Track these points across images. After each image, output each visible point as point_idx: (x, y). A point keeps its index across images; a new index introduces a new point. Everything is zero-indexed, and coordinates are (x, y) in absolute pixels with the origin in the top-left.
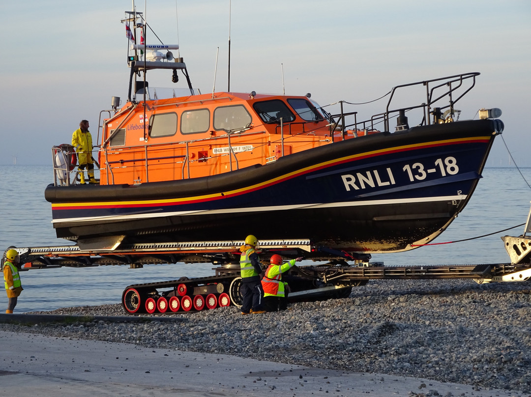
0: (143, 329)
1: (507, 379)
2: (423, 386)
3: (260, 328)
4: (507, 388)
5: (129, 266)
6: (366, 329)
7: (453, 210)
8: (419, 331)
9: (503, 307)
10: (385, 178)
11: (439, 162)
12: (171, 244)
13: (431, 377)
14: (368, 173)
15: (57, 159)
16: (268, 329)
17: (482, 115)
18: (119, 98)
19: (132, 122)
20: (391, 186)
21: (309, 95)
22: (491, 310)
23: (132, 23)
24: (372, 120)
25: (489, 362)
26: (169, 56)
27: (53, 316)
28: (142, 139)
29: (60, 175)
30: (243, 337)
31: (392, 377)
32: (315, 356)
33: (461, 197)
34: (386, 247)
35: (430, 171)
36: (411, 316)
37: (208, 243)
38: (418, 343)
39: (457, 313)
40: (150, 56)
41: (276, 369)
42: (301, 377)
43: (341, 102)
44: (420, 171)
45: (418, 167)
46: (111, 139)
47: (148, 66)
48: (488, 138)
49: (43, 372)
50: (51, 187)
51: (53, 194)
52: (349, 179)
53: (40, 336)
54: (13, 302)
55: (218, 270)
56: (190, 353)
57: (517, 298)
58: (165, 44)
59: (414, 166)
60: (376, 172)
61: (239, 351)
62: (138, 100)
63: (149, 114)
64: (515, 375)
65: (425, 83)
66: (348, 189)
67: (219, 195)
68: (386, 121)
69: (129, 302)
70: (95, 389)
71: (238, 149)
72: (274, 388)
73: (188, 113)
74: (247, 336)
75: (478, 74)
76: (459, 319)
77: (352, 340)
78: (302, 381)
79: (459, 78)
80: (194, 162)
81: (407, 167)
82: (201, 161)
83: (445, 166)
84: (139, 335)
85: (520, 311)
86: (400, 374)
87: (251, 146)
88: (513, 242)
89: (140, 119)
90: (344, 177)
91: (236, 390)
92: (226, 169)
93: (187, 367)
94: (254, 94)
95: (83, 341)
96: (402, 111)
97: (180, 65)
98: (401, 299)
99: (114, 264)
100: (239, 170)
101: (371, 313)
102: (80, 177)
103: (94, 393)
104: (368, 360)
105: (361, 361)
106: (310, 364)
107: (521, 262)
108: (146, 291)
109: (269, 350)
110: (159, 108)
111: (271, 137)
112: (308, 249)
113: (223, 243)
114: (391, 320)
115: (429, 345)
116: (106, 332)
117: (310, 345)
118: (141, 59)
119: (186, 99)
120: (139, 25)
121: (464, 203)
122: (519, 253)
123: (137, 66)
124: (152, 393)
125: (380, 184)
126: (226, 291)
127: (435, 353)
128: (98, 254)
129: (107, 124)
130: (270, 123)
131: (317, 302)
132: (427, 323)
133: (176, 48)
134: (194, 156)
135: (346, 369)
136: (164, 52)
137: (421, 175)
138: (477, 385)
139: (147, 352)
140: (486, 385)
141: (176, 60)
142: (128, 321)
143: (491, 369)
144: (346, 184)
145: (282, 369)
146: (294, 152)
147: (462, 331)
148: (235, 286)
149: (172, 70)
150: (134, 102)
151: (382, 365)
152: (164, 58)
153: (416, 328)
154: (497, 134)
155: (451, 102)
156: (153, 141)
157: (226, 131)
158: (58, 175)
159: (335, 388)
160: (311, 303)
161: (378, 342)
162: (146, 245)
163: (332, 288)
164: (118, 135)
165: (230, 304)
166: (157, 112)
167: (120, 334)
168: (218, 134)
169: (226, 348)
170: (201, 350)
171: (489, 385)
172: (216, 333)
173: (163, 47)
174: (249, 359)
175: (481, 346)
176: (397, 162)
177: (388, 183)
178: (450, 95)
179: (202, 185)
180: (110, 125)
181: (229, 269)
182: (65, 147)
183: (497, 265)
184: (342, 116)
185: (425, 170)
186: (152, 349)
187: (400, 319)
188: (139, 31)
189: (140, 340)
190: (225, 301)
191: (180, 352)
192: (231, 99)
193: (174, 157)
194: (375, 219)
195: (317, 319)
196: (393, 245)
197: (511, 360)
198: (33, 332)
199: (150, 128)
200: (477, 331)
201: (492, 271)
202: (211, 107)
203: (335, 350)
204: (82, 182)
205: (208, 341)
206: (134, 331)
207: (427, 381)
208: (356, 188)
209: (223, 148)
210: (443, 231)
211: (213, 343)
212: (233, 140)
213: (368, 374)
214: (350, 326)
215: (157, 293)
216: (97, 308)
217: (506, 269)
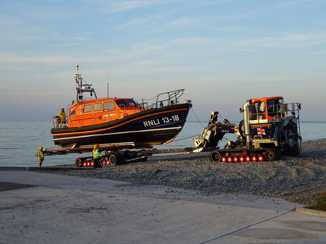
0: (82, 172)
1: (195, 187)
2: (169, 189)
3: (119, 171)
4: (195, 189)
5: (78, 153)
6: (152, 171)
7: (178, 131)
8: (168, 172)
9: (194, 164)
10: (157, 122)
11: (173, 117)
12: (91, 145)
13: (171, 186)
14: (151, 121)
15: (55, 120)
16: (121, 172)
17: (185, 102)
18: (74, 101)
19: (78, 108)
20: (159, 125)
21: (133, 98)
22: (190, 165)
23: (77, 78)
24: (152, 105)
25: (189, 181)
26: (89, 88)
27: (54, 168)
28: (81, 113)
29: (56, 125)
30: (114, 174)
31: (159, 186)
32: (136, 180)
33: (180, 127)
34: (158, 143)
35: (170, 120)
36: (166, 167)
37: (102, 144)
38: (168, 176)
39: (180, 166)
40: (83, 88)
41: (123, 184)
42: (131, 186)
43: (143, 99)
44: (167, 120)
45: (167, 119)
46: (72, 113)
47: (83, 91)
48: (188, 109)
49: (50, 185)
50: (53, 129)
51: (53, 131)
52: (146, 123)
53: (49, 174)
54: (41, 163)
55: (106, 153)
56: (97, 179)
57: (198, 162)
58: (88, 84)
59: (165, 118)
60: (154, 120)
61: (112, 178)
62: (80, 101)
63: (83, 105)
64: (197, 185)
65: (168, 93)
66: (145, 126)
67: (106, 129)
68: (157, 106)
69: (78, 163)
70: (66, 191)
71: (111, 115)
72: (123, 190)
73: (96, 105)
74: (115, 174)
75: (184, 90)
76: (180, 168)
77: (147, 175)
78: (131, 188)
79: (178, 91)
80: (98, 120)
81: (163, 119)
82: (99, 119)
83: (175, 118)
84: (81, 173)
85: (199, 166)
86: (162, 185)
87: (115, 114)
88: (196, 141)
89: (81, 107)
90: (144, 122)
91: (111, 190)
92: (108, 121)
93: (96, 183)
94: (116, 98)
95: (63, 176)
96: (161, 102)
97: (93, 90)
98: (163, 162)
99: (73, 153)
100: (111, 121)
101: (153, 166)
102: (62, 126)
103: (66, 192)
104: (152, 181)
105: (150, 181)
106: (134, 182)
107: (199, 146)
108: (83, 160)
109: (122, 178)
110: (87, 103)
111: (121, 111)
112: (133, 145)
113: (107, 144)
114: (159, 169)
115: (171, 176)
116: (70, 173)
117: (134, 176)
118: (80, 89)
119: (95, 100)
120: (80, 79)
121: (181, 129)
122: (198, 144)
123: (79, 91)
124: (84, 192)
125: (155, 124)
126: (108, 159)
127: (173, 179)
128: (68, 150)
129: (70, 109)
130: (121, 107)
131: (137, 163)
132: (171, 169)
133: (91, 85)
134: (97, 118)
135: (145, 184)
136: (88, 87)
137: (167, 121)
138: (185, 189)
139: (83, 179)
140: (188, 189)
141: (92, 89)
142: (77, 169)
143: (190, 184)
144: (145, 124)
145: (125, 184)
146: (128, 115)
147: (181, 172)
148: (111, 158)
149: (90, 92)
150: (79, 102)
151: (156, 183)
152: (88, 88)
153: (167, 171)
154: (190, 108)
155: (176, 99)
156: (85, 114)
157: (107, 110)
158: (55, 126)
159: (142, 190)
160: (135, 163)
161: (155, 175)
162: (83, 146)
163: (141, 158)
164: (74, 112)
165: (110, 164)
166: (86, 105)
167: (75, 173)
168: (105, 110)
169: (108, 178)
170: (100, 178)
171: (189, 188)
172: (105, 173)
173: (87, 85)
174: (115, 181)
175: (187, 176)
176: (160, 117)
177: (158, 124)
178: (176, 97)
179: (100, 126)
180: (71, 109)
181: (109, 153)
182: (57, 117)
183: (191, 148)
184: (143, 104)
185: (169, 119)
186: (85, 178)
187: (162, 168)
188: (80, 80)
189: (81, 175)
190: (108, 163)
191: (93, 179)
192: (109, 100)
193: (91, 118)
194: (154, 135)
195: (137, 168)
196: (160, 143)
197: (196, 181)
198: (47, 173)
199: (84, 109)
200: (186, 172)
201: (190, 149)
202: (103, 102)
203: (142, 178)
204: (63, 128)
205: (103, 175)
206: (79, 172)
207: (170, 187)
208: (148, 126)
209: (106, 115)
210: (175, 138)
211: (104, 176)
212: (109, 112)
213: (152, 185)
214: (147, 170)
215: (87, 160)
216: (68, 165)
217: (194, 148)
